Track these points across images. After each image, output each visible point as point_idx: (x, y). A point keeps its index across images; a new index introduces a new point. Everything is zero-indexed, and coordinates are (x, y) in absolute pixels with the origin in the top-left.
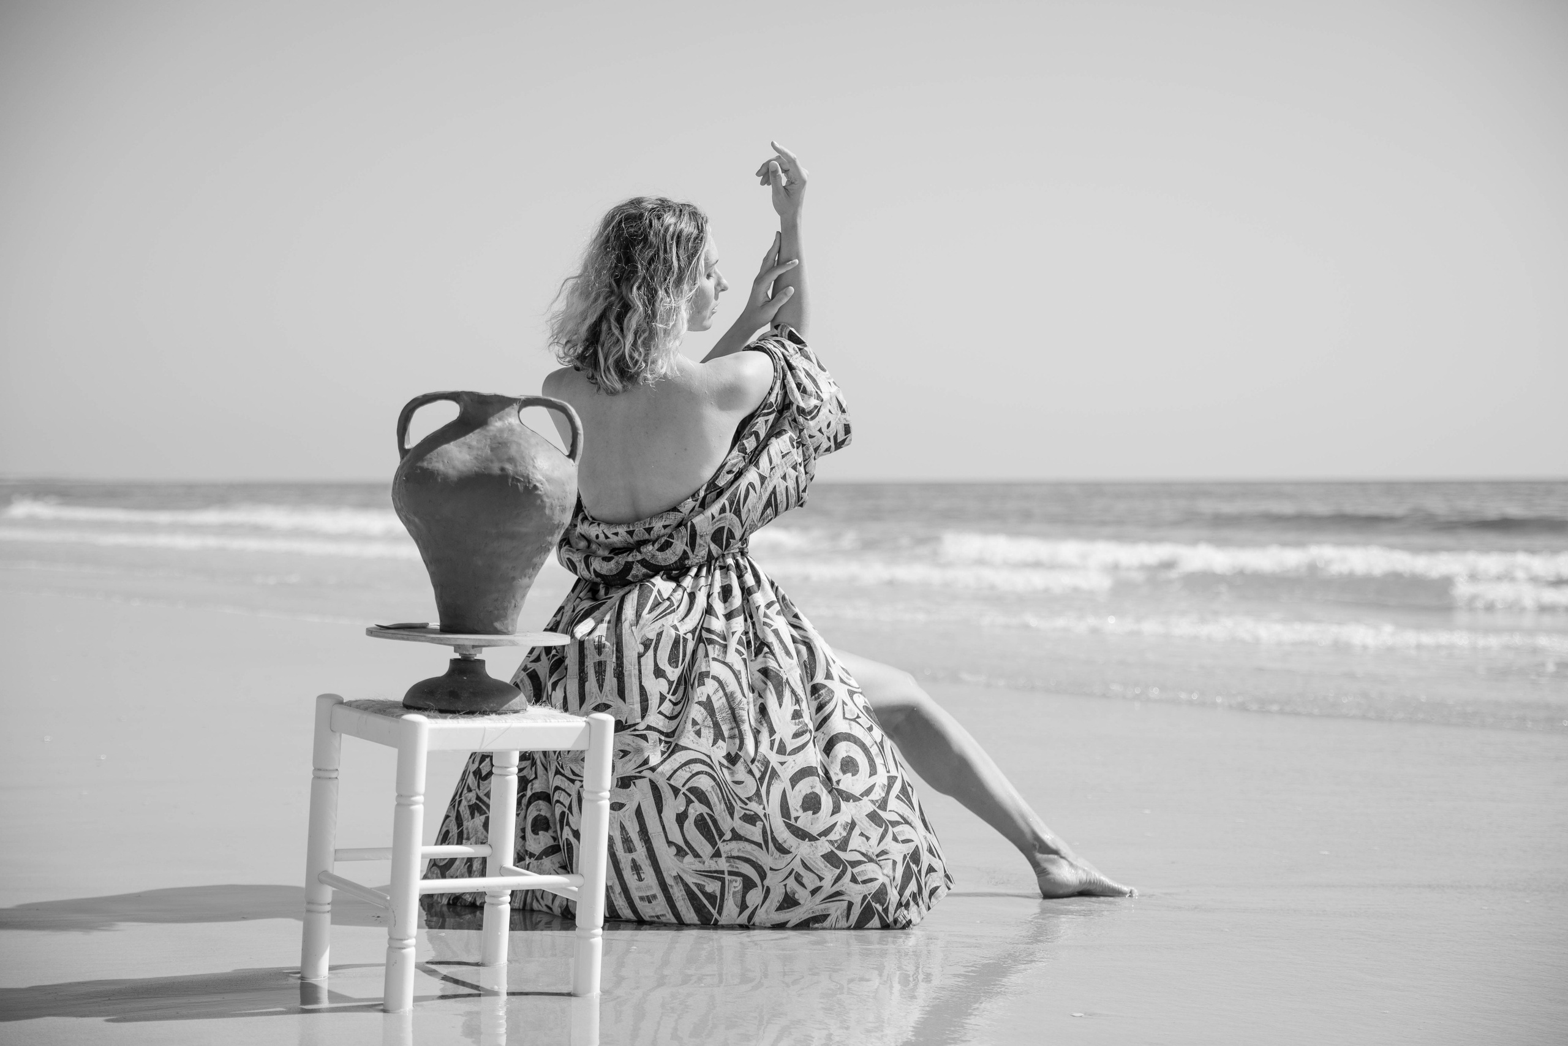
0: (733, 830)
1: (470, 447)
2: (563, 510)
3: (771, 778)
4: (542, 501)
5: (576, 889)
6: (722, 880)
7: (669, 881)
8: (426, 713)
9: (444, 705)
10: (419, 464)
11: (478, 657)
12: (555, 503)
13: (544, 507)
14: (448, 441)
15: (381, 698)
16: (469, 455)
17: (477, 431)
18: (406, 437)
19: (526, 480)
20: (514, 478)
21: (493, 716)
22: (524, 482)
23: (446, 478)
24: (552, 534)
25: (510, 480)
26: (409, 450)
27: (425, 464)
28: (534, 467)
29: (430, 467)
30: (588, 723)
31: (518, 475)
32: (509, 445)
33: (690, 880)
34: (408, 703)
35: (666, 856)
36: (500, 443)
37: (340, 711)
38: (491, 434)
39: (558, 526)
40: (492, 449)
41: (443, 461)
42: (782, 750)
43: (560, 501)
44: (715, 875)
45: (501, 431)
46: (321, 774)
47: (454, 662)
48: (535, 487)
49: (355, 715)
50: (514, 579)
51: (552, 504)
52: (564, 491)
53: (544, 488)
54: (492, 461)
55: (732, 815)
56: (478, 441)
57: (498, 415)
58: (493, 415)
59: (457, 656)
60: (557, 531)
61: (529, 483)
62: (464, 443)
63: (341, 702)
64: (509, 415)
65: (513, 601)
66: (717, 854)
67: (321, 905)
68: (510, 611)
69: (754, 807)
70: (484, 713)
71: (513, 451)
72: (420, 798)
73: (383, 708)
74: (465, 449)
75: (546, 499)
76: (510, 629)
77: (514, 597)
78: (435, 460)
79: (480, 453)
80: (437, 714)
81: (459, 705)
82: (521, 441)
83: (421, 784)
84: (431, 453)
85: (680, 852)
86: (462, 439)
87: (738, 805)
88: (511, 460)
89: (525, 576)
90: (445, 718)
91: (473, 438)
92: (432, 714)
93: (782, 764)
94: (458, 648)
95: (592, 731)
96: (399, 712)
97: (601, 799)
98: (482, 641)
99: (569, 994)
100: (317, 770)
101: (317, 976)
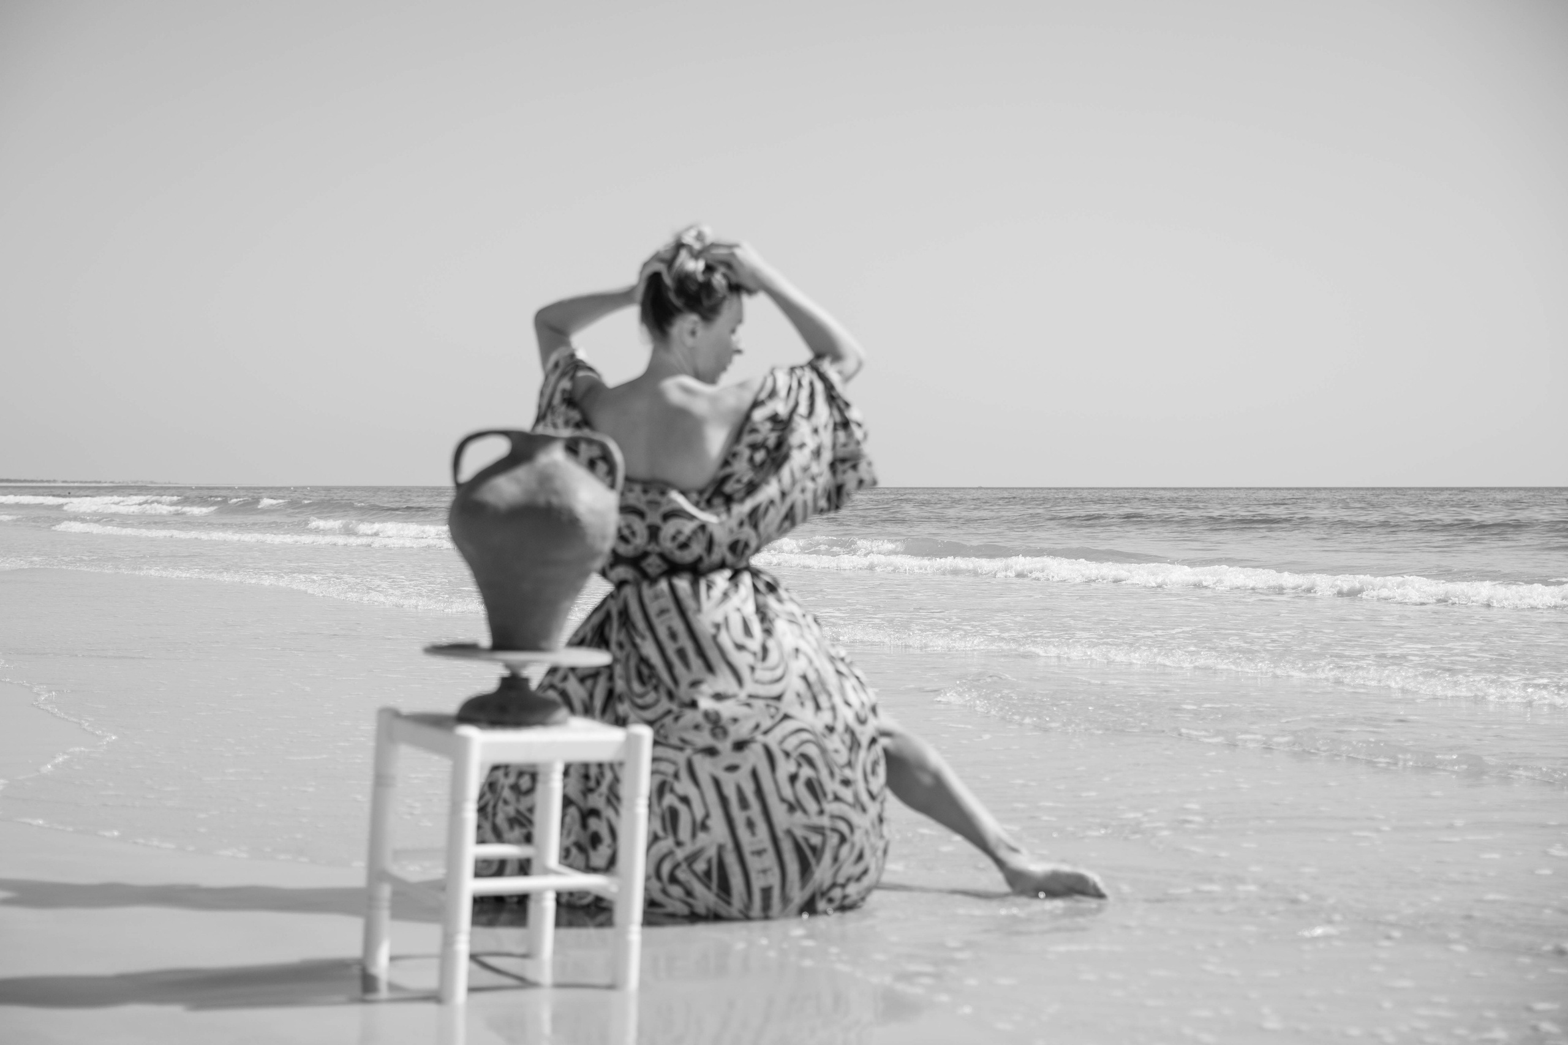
2: (606, 536)
4: (584, 532)
5: (616, 890)
6: (823, 835)
7: (780, 834)
8: (479, 725)
9: (494, 718)
10: (474, 497)
11: (523, 674)
12: (596, 531)
13: (586, 537)
14: (499, 475)
15: (436, 712)
16: (518, 488)
17: (526, 465)
18: (460, 471)
19: (570, 512)
20: (558, 510)
21: (539, 728)
22: (567, 514)
23: (495, 509)
24: (592, 560)
25: (555, 512)
26: (462, 484)
27: (478, 498)
28: (577, 499)
29: (481, 499)
30: (627, 735)
31: (561, 507)
33: (799, 833)
34: (462, 716)
35: (779, 812)
36: (545, 478)
37: (399, 724)
38: (537, 469)
44: (819, 830)
45: (546, 466)
47: (503, 679)
48: (578, 519)
49: (412, 728)
52: (606, 521)
54: (538, 494)
56: (526, 475)
57: (541, 450)
59: (507, 673)
61: (572, 514)
62: (513, 477)
63: (400, 717)
65: (557, 623)
66: (821, 812)
67: (380, 904)
68: (553, 632)
69: (848, 773)
71: (558, 484)
72: (470, 805)
73: (436, 722)
74: (513, 483)
75: (587, 530)
76: (551, 647)
77: (558, 616)
78: (486, 493)
79: (528, 486)
80: (488, 726)
81: (510, 718)
84: (484, 487)
85: (792, 808)
86: (512, 473)
87: (837, 771)
88: (556, 493)
89: (568, 599)
90: (497, 730)
92: (484, 726)
94: (507, 665)
95: (632, 743)
96: (452, 724)
97: (639, 806)
98: (530, 660)
99: (609, 987)
100: (378, 776)
101: (377, 967)
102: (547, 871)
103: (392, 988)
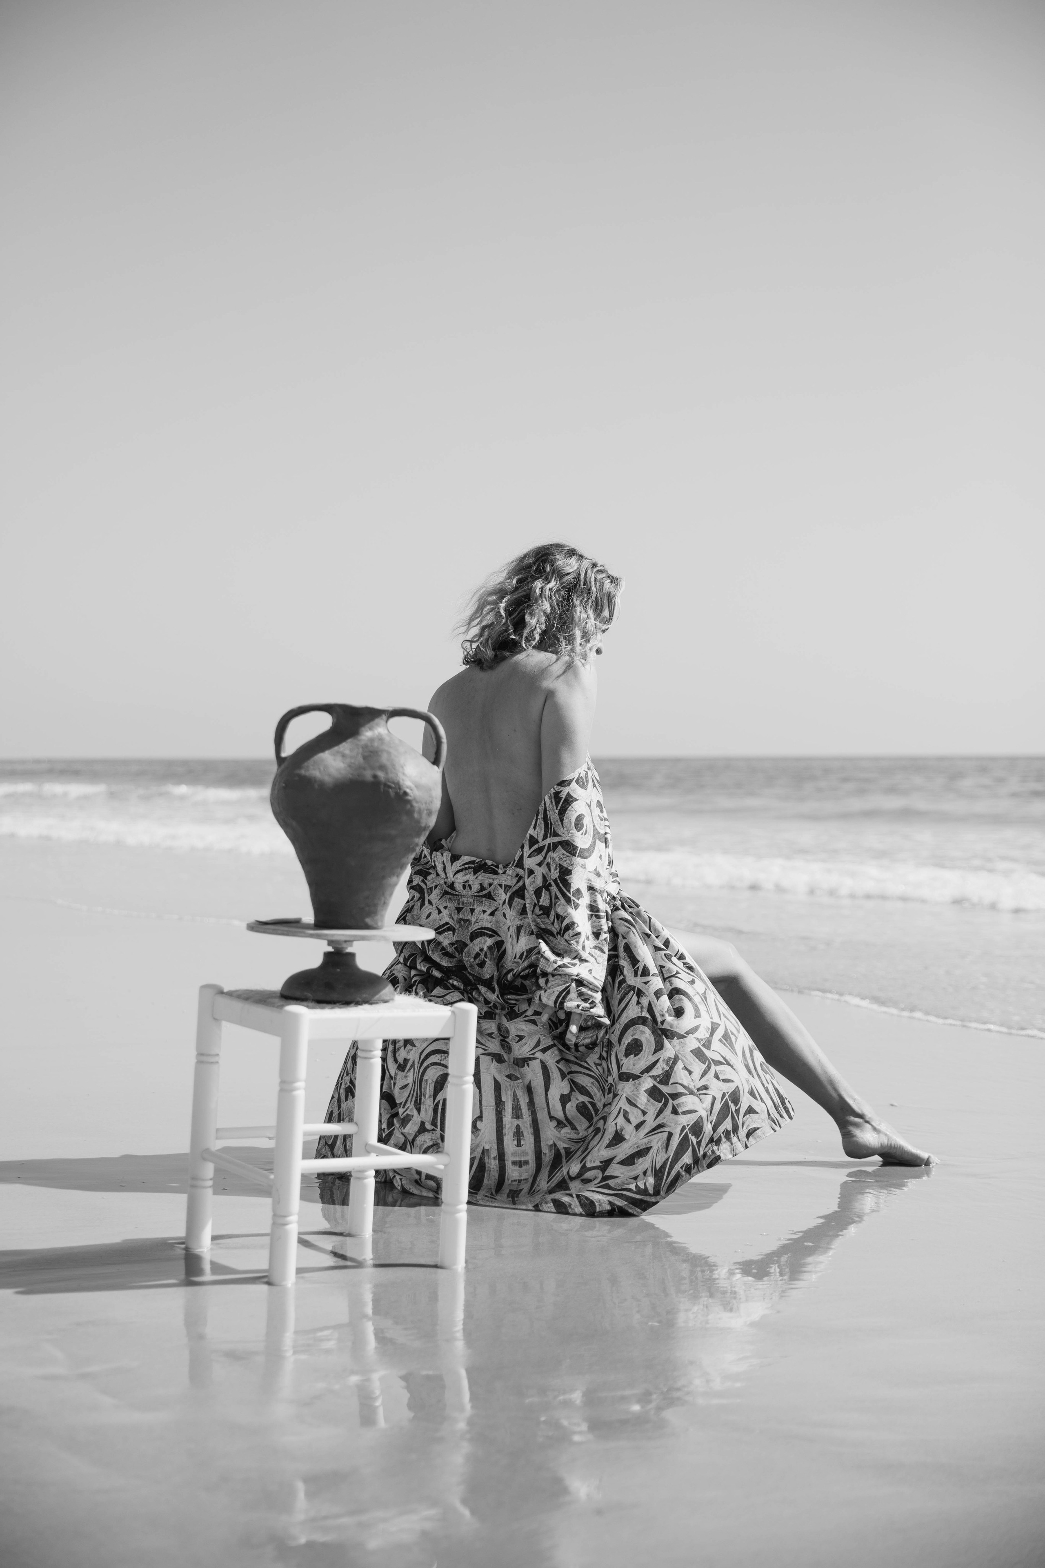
1: (344, 756)
2: (430, 813)
4: (412, 806)
5: (442, 1167)
8: (305, 1003)
9: (320, 996)
10: (298, 772)
11: (349, 950)
12: (423, 807)
13: (414, 811)
14: (323, 750)
16: (344, 763)
17: (349, 740)
18: (282, 746)
19: (397, 787)
20: (385, 785)
21: (366, 1006)
22: (395, 788)
23: (322, 784)
24: (418, 835)
25: (382, 787)
26: (285, 758)
27: (303, 772)
28: (404, 774)
29: (307, 774)
30: (453, 1012)
31: (389, 781)
32: (380, 753)
34: (286, 993)
36: (371, 752)
37: (222, 1001)
38: (363, 743)
39: (425, 829)
40: (365, 758)
41: (319, 769)
43: (427, 805)
45: (372, 740)
46: (204, 1059)
47: (327, 955)
48: (405, 793)
49: (238, 1006)
50: (384, 878)
51: (420, 809)
52: (431, 796)
53: (414, 793)
54: (364, 769)
56: (351, 750)
57: (368, 726)
58: (363, 725)
59: (330, 949)
60: (423, 833)
61: (400, 789)
62: (338, 752)
63: (222, 992)
64: (378, 725)
65: (383, 899)
67: (204, 1180)
68: (379, 908)
70: (358, 1003)
71: (384, 759)
72: (301, 1084)
73: (261, 998)
74: (339, 758)
75: (415, 804)
76: (380, 924)
77: (383, 894)
78: (311, 767)
79: (353, 761)
80: (314, 1005)
81: (335, 996)
82: (392, 750)
83: (301, 1072)
84: (308, 762)
86: (336, 748)
88: (383, 768)
89: (394, 875)
90: (323, 1008)
91: (345, 747)
92: (310, 1004)
94: (330, 943)
95: (458, 1021)
96: (278, 1001)
97: (465, 1083)
98: (355, 936)
99: (436, 1266)
100: (200, 1054)
101: (200, 1247)
102: (368, 1151)
103: (217, 1268)
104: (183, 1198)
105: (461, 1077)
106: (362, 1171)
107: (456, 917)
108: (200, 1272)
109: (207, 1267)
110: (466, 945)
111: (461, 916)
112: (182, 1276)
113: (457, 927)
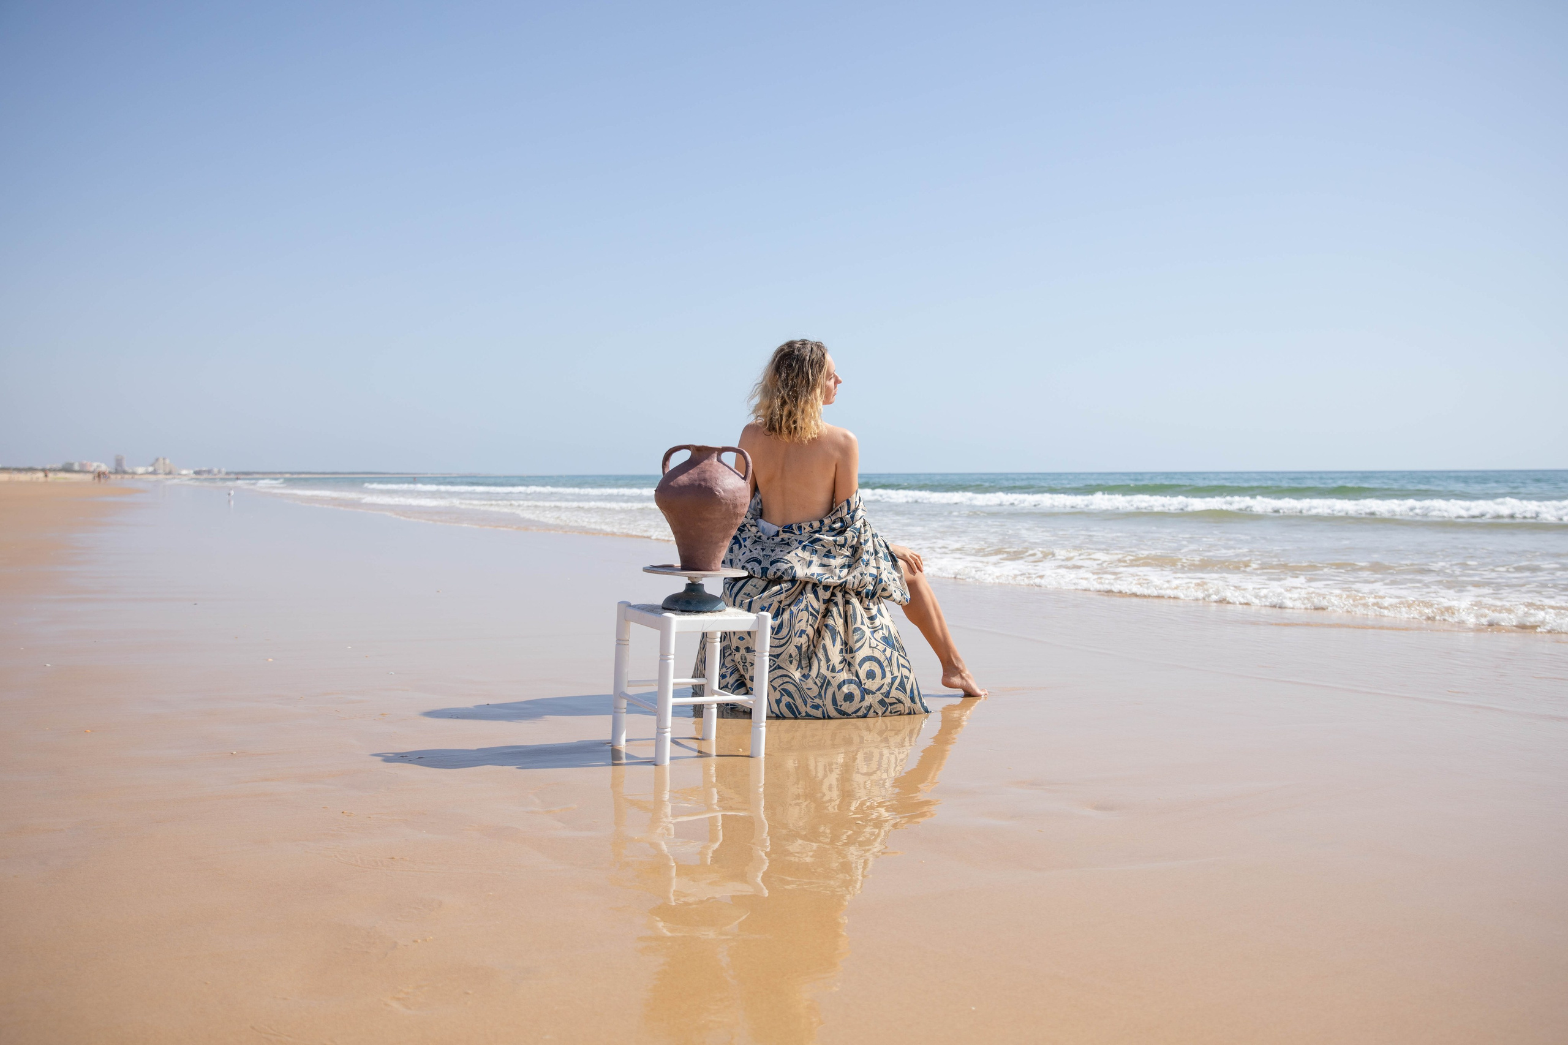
0: (806, 712)
3: (827, 685)
5: (752, 702)
8: (674, 612)
9: (683, 608)
11: (700, 582)
14: (685, 470)
15: (651, 603)
17: (699, 465)
21: (709, 614)
23: (681, 488)
27: (677, 480)
28: (716, 483)
30: (758, 617)
34: (665, 606)
36: (705, 472)
37: (630, 610)
38: (707, 466)
41: (680, 480)
42: (833, 670)
45: (710, 465)
46: (620, 642)
47: (687, 585)
49: (638, 612)
53: (733, 496)
55: (806, 705)
56: (696, 471)
57: (709, 457)
58: (706, 457)
59: (690, 581)
62: (690, 472)
63: (630, 606)
64: (714, 456)
67: (621, 709)
68: (713, 560)
70: (704, 612)
72: (672, 657)
73: (651, 609)
74: (690, 475)
76: (714, 567)
78: (682, 478)
80: (680, 612)
81: (691, 608)
82: (716, 469)
83: (672, 650)
86: (693, 469)
90: (685, 614)
92: (677, 612)
93: (833, 677)
94: (689, 578)
95: (760, 621)
96: (660, 611)
97: (765, 656)
98: (702, 575)
99: (749, 757)
100: (618, 640)
101: (620, 745)
102: (713, 693)
103: (628, 756)
104: (610, 718)
105: (762, 653)
106: (710, 704)
107: (761, 554)
108: (620, 758)
109: (624, 756)
110: (768, 569)
111: (764, 553)
112: (610, 761)
113: (762, 559)
